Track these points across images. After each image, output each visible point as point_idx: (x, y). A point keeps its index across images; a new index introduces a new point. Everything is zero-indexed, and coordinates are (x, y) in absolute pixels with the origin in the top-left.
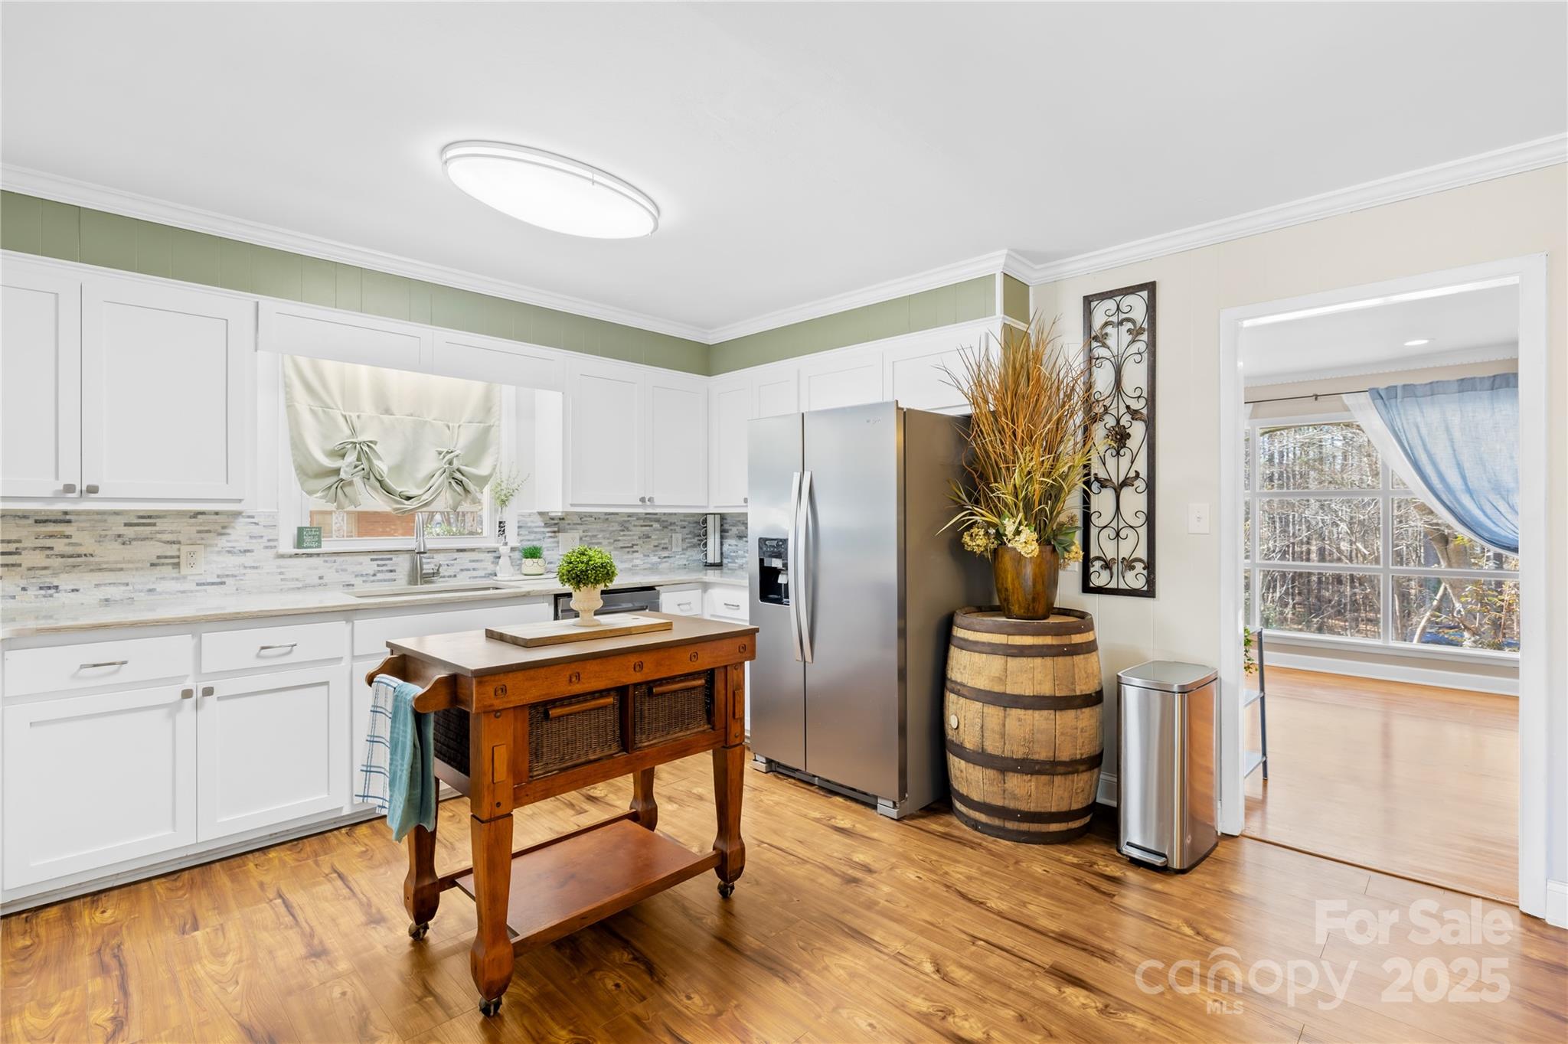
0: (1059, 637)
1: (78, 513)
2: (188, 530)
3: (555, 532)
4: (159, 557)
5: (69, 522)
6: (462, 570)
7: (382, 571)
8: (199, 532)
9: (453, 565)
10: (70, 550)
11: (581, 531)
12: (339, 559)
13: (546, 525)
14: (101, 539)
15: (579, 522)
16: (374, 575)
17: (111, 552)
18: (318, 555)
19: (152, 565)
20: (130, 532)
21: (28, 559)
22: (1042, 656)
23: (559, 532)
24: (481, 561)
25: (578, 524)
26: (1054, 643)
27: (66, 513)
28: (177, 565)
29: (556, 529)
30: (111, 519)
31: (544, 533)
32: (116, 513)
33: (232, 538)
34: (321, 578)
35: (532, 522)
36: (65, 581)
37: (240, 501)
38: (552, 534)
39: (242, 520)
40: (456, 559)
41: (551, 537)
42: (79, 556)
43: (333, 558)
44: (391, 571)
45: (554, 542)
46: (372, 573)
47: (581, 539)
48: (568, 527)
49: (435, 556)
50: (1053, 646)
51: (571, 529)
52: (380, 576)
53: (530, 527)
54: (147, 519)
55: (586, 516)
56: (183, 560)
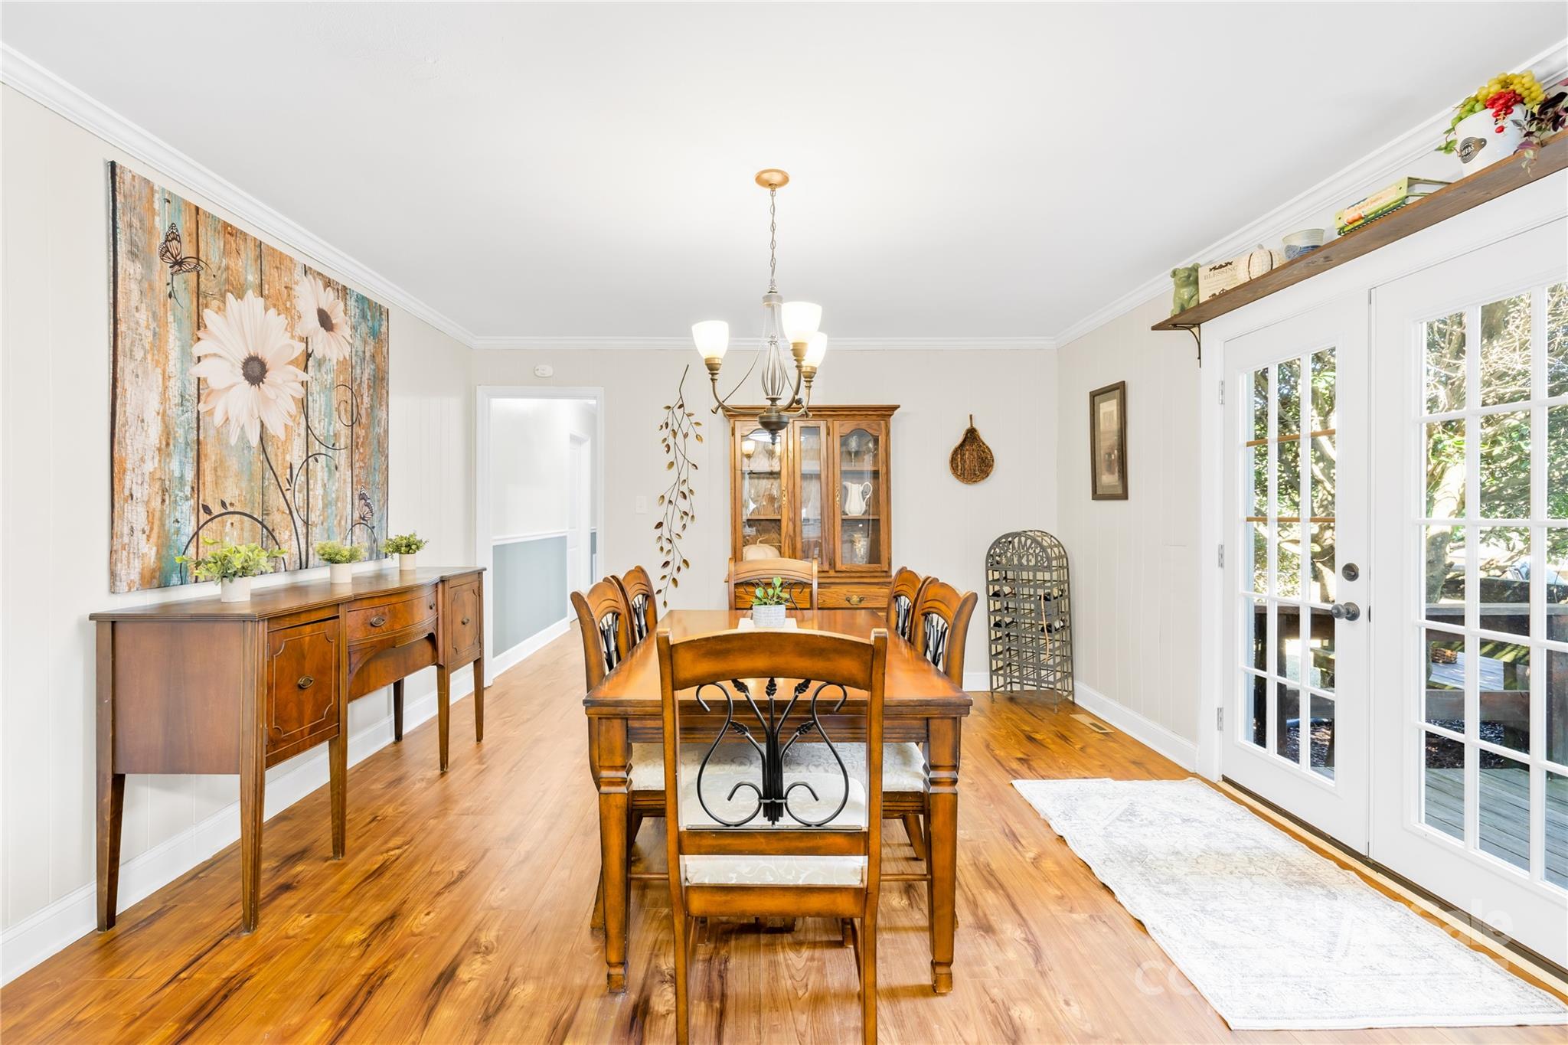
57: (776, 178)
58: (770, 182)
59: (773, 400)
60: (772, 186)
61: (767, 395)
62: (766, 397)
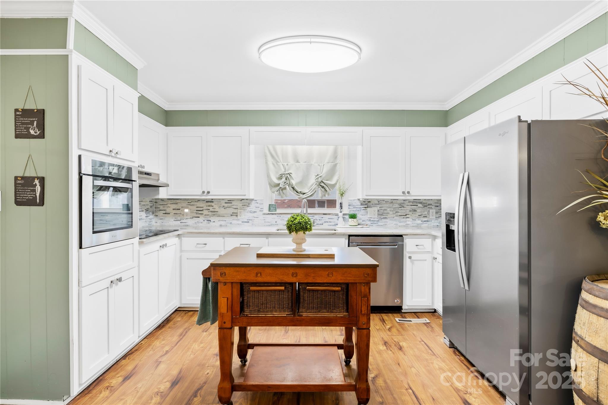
1: (215, 199)
2: (240, 205)
3: (366, 208)
4: (232, 213)
6: (325, 222)
8: (243, 205)
9: (321, 220)
10: (213, 210)
11: (378, 207)
12: (282, 216)
13: (362, 204)
14: (220, 207)
17: (222, 211)
18: (275, 214)
19: (231, 215)
20: (226, 205)
27: (212, 199)
28: (237, 216)
29: (366, 206)
31: (360, 208)
32: (223, 199)
33: (251, 207)
34: (276, 222)
35: (355, 203)
36: (212, 219)
38: (365, 209)
39: (253, 202)
41: (364, 210)
42: (215, 212)
43: (280, 215)
45: (365, 212)
47: (378, 211)
49: (315, 216)
51: (373, 206)
53: (354, 205)
54: (230, 201)
55: (381, 201)
56: (238, 214)
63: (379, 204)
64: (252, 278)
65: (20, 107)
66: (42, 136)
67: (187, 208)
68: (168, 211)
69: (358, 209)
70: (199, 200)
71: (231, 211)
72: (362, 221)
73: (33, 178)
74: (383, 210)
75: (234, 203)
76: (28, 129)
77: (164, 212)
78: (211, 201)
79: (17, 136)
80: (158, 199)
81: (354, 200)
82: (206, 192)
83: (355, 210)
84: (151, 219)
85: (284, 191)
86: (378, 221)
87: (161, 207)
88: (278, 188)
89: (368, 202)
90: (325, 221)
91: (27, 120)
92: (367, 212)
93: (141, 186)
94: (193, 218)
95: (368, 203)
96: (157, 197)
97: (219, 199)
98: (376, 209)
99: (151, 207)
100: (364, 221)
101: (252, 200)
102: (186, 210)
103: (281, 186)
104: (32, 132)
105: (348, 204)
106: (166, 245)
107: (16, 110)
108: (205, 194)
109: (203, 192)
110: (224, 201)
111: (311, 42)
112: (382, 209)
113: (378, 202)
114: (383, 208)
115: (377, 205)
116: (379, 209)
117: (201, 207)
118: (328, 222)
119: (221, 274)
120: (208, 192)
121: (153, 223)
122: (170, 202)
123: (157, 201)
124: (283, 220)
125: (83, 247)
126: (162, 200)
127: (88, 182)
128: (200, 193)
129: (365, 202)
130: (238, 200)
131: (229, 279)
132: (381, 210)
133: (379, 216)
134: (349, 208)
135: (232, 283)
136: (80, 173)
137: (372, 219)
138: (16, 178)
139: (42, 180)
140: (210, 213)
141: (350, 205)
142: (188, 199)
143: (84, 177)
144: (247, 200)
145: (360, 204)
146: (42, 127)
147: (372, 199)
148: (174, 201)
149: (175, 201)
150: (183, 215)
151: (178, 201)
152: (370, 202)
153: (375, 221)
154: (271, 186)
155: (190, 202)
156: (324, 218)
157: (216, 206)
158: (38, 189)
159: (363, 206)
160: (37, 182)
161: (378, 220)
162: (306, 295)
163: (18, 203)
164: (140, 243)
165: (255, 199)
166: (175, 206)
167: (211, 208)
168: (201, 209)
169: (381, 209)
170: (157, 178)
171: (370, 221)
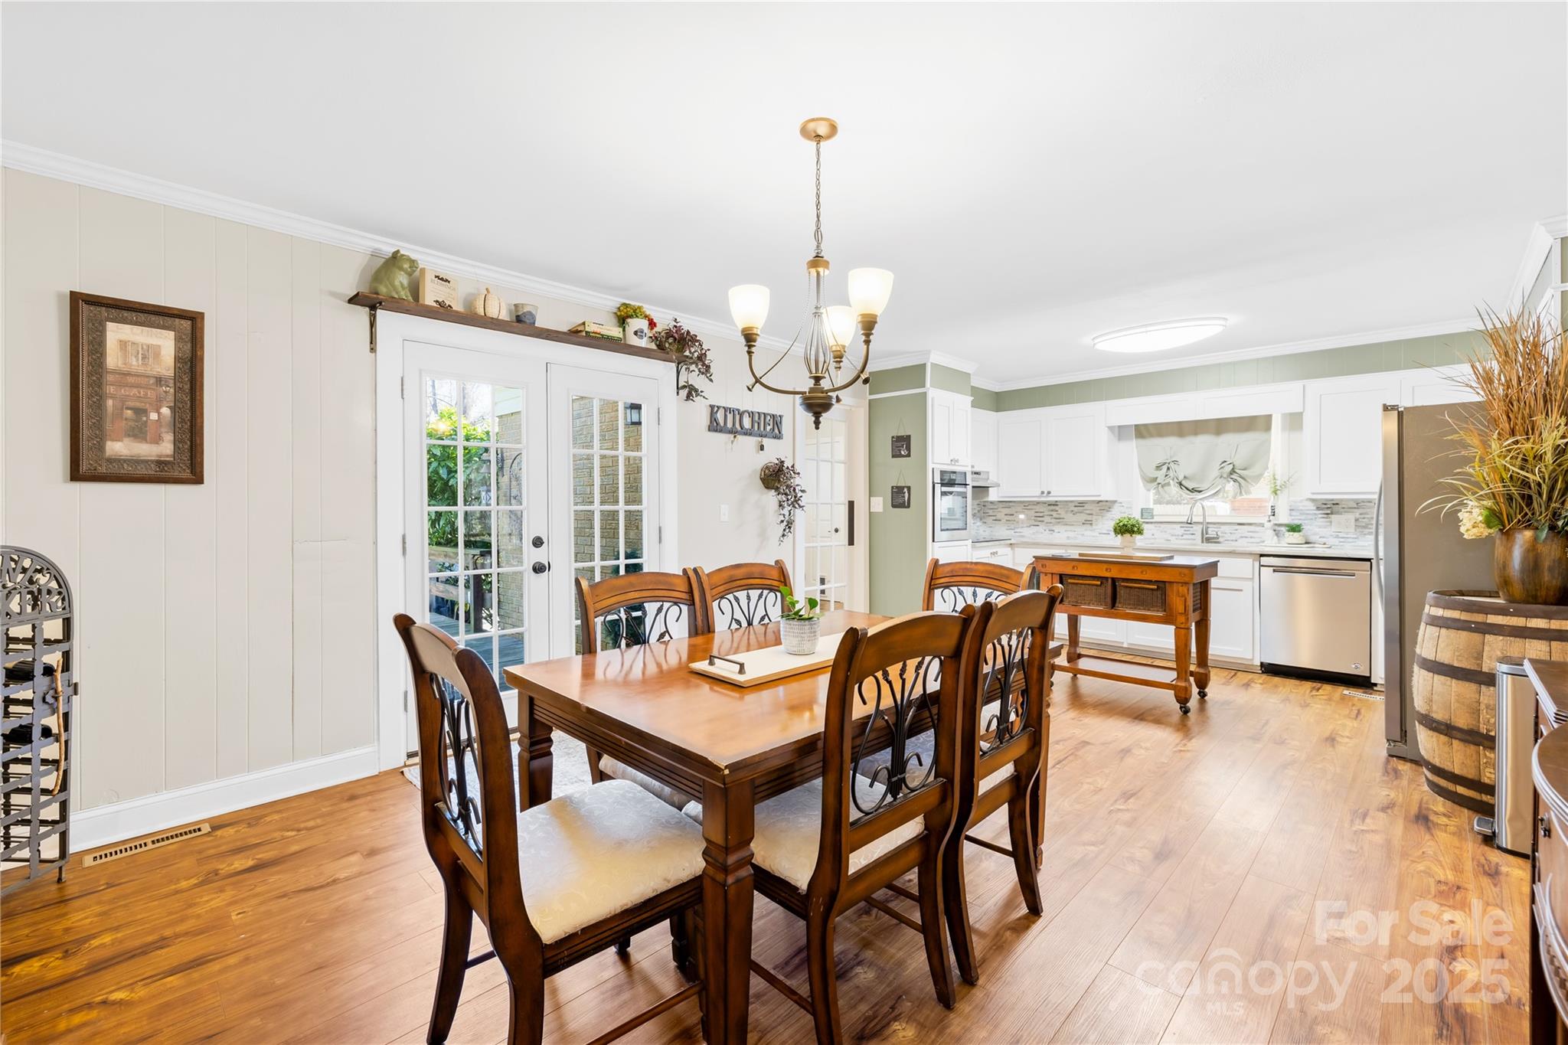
0: (1469, 614)
1: (1060, 501)
2: (1095, 509)
3: (1327, 514)
4: (1086, 521)
5: (1057, 505)
6: (1242, 537)
7: (1186, 534)
8: (1100, 510)
9: (1234, 533)
10: (1058, 516)
11: (1358, 514)
12: (1163, 526)
13: (1318, 508)
14: (1067, 512)
15: (1356, 506)
16: (1182, 536)
17: (1069, 517)
18: (1151, 523)
19: (1083, 524)
20: (1076, 509)
21: (1047, 519)
22: (1448, 628)
23: (1332, 513)
24: (1257, 532)
25: (1355, 508)
26: (1462, 618)
27: (1056, 502)
28: (1091, 524)
29: (1329, 512)
30: (1070, 504)
31: (1315, 514)
32: (1072, 502)
33: (1113, 513)
34: (1153, 535)
35: (1303, 506)
36: (1056, 528)
37: (1099, 496)
38: (1325, 516)
39: (1117, 505)
40: (1237, 530)
41: (1323, 518)
42: (1060, 518)
43: (1158, 525)
44: (1193, 534)
45: (1327, 522)
46: (1181, 534)
47: (1357, 520)
48: (1342, 510)
49: (1222, 527)
50: (1459, 620)
51: (1345, 512)
52: (1185, 537)
53: (1302, 510)
54: (1081, 504)
55: (1363, 502)
56: (1093, 522)
57: (822, 130)
58: (817, 133)
59: (817, 379)
60: (818, 138)
61: (811, 372)
62: (809, 375)
63: (1358, 508)
64: (1068, 570)
65: (895, 435)
66: (909, 455)
67: (1022, 513)
68: (998, 517)
69: (1311, 517)
70: (1038, 503)
71: (1083, 517)
72: (1318, 537)
73: (904, 487)
74: (1368, 518)
75: (1087, 506)
76: (900, 450)
77: (994, 518)
78: (1055, 504)
79: (893, 457)
80: (987, 502)
81: (1301, 501)
82: (1046, 492)
83: (1303, 517)
84: (978, 527)
85: (1166, 488)
86: (1356, 538)
87: (991, 512)
88: (1156, 483)
89: (1334, 504)
90: (1243, 535)
91: (899, 444)
92: (1331, 522)
93: (973, 487)
94: (1030, 526)
95: (1332, 506)
96: (986, 500)
97: (1066, 502)
98: (1351, 517)
99: (979, 511)
100: (1323, 537)
101: (1115, 502)
102: (1022, 516)
103: (1158, 481)
104: (903, 453)
105: (1289, 508)
106: (997, 553)
107: (893, 437)
108: (1045, 495)
109: (1043, 493)
110: (1073, 504)
111: (1147, 332)
112: (1365, 516)
113: (1357, 504)
114: (1368, 514)
115: (1356, 510)
116: (1358, 516)
117: (1041, 512)
118: (1246, 537)
119: (1042, 566)
120: (1049, 493)
121: (981, 531)
122: (1001, 505)
123: (986, 504)
124: (1165, 532)
125: (936, 540)
126: (992, 503)
127: (938, 487)
128: (1038, 493)
129: (1325, 504)
130: (1093, 502)
131: (1049, 570)
132: (1364, 518)
133: (1358, 530)
134: (1291, 515)
135: (1052, 574)
136: (933, 482)
137: (1340, 535)
138: (892, 487)
139: (909, 488)
140: (1053, 521)
141: (1293, 510)
142: (1023, 502)
143: (936, 485)
144: (1107, 501)
145: (1315, 508)
146: (908, 449)
147: (1342, 500)
148: (1006, 503)
149: (1008, 504)
150: (1018, 522)
151: (1011, 504)
152: (1337, 504)
153: (1348, 538)
154: (1146, 480)
155: (1026, 505)
156: (1239, 531)
157: (1062, 512)
158: (906, 495)
159: (1321, 512)
160: (906, 490)
161: (1355, 536)
162: (1122, 592)
163: (894, 506)
164: (973, 547)
165: (1120, 500)
166: (1007, 511)
167: (1054, 514)
168: (1041, 515)
169: (1363, 516)
170: (986, 477)
171: (1337, 537)
